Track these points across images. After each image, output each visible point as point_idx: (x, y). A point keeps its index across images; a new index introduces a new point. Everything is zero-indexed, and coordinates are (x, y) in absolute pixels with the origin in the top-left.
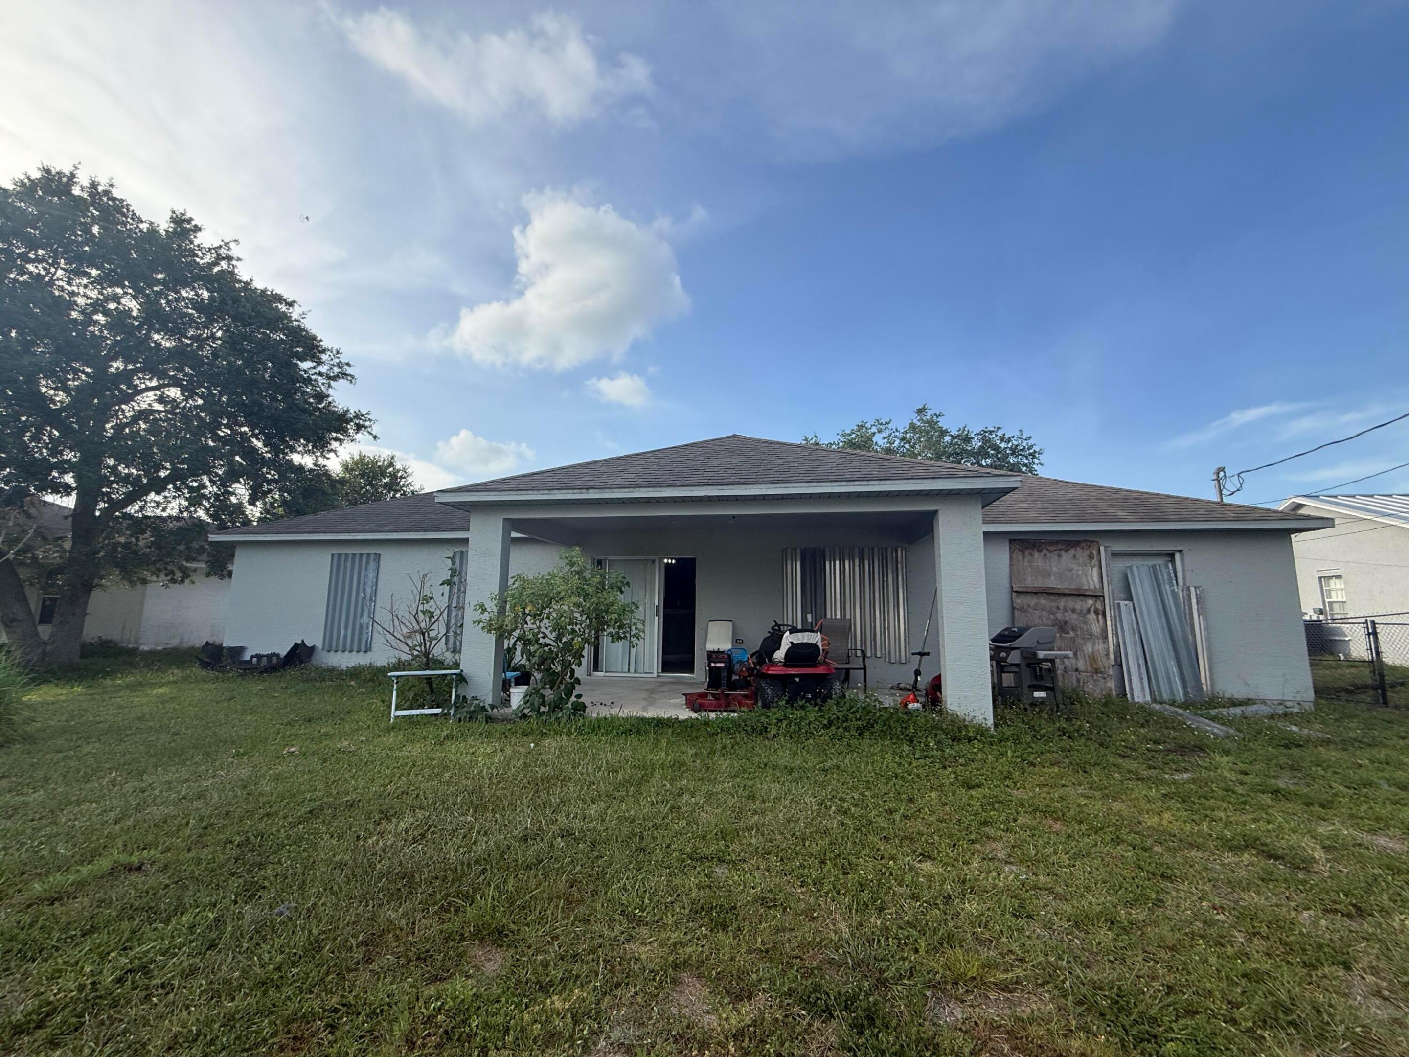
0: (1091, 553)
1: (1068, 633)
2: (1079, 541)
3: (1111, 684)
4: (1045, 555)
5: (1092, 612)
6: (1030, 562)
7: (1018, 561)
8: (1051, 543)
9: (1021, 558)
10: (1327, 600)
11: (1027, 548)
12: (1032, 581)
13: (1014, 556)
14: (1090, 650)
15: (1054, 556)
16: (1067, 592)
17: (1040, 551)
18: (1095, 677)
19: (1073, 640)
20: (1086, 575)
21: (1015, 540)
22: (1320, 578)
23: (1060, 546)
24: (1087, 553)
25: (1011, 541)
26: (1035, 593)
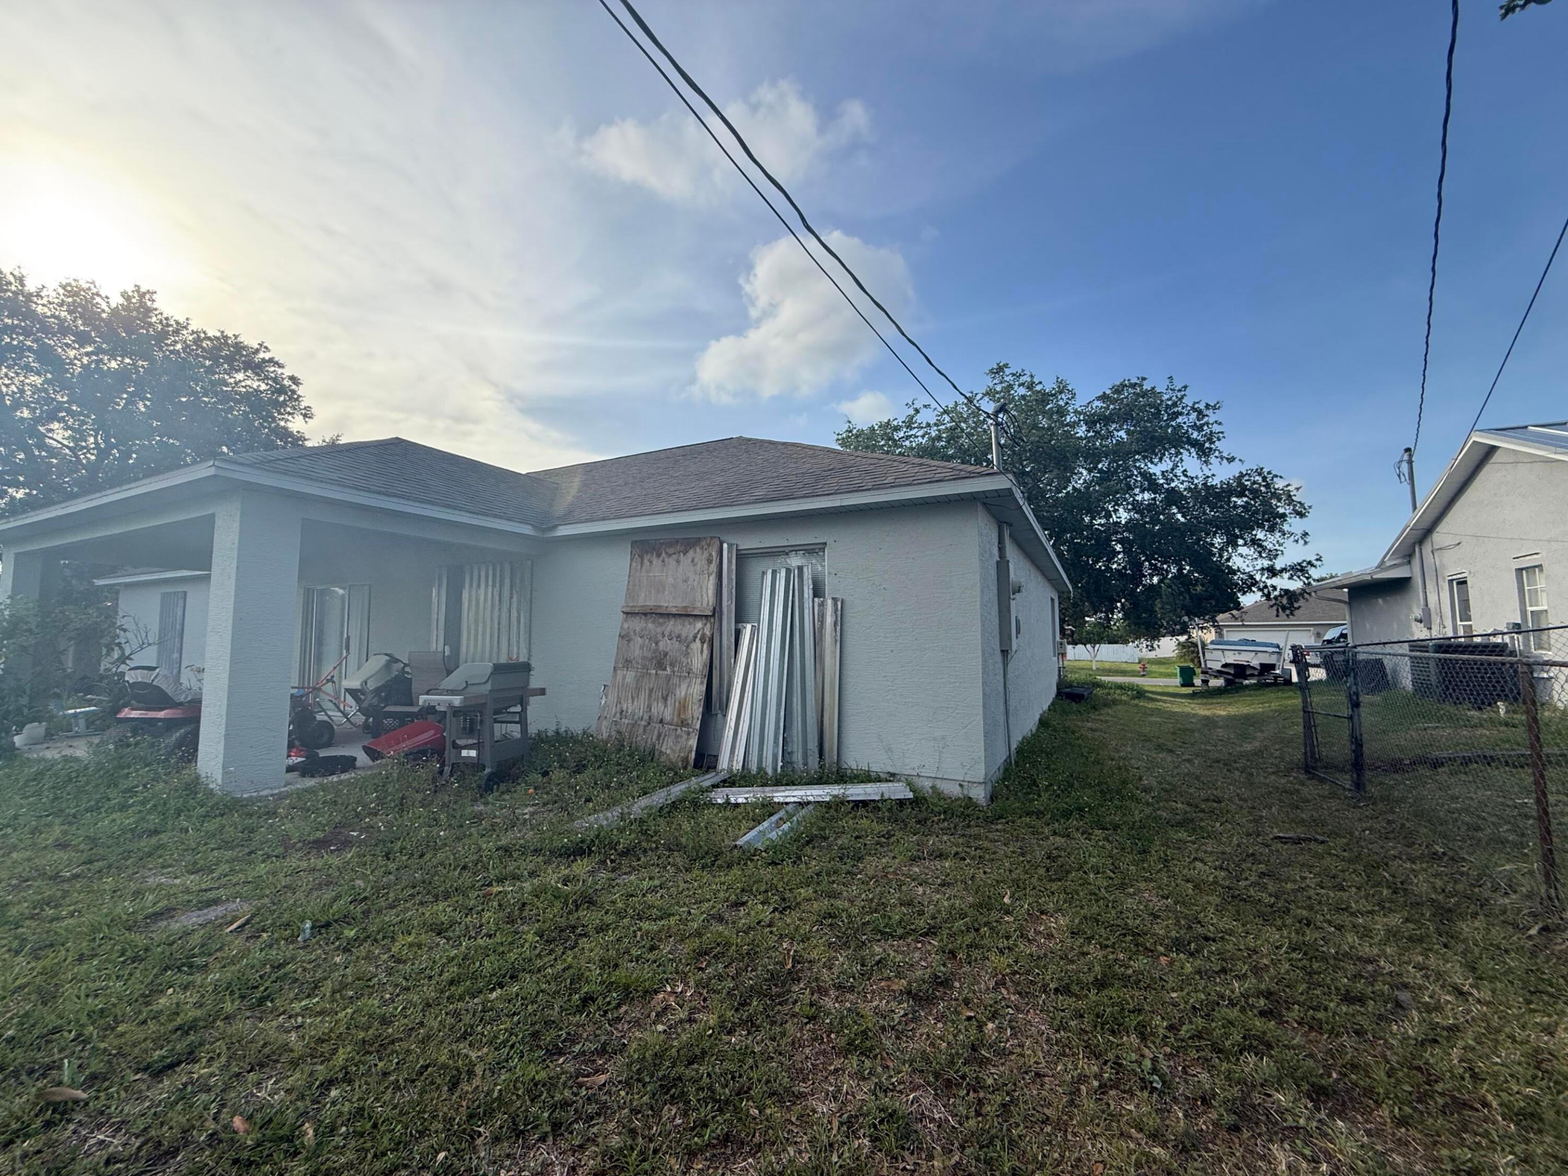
0: (711, 555)
1: (665, 669)
2: (699, 539)
3: (693, 742)
4: (663, 561)
5: (698, 640)
6: (648, 571)
7: (636, 570)
8: (671, 544)
9: (639, 567)
10: (1529, 609)
11: (647, 552)
12: (646, 600)
13: (634, 564)
14: (683, 694)
15: (671, 562)
16: (674, 611)
17: (659, 556)
18: (679, 731)
19: (668, 678)
20: (701, 588)
21: (636, 542)
22: (1519, 571)
23: (679, 548)
24: (706, 554)
25: (634, 544)
26: (645, 614)
